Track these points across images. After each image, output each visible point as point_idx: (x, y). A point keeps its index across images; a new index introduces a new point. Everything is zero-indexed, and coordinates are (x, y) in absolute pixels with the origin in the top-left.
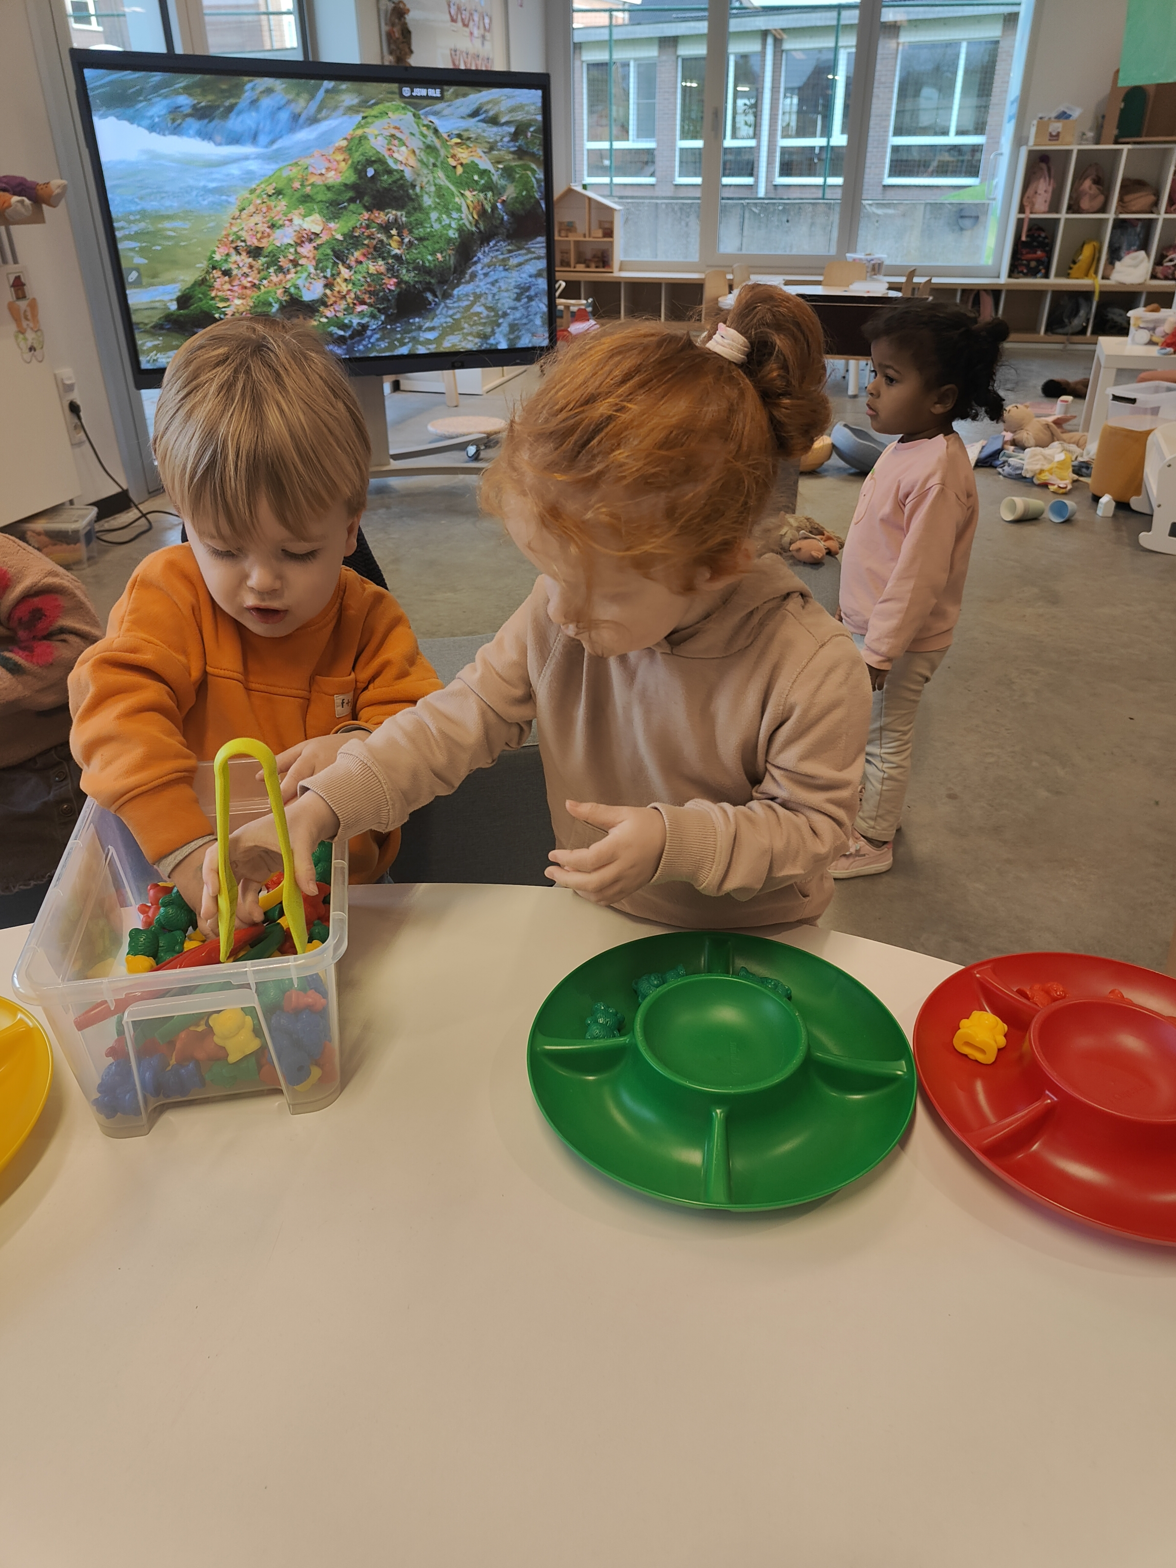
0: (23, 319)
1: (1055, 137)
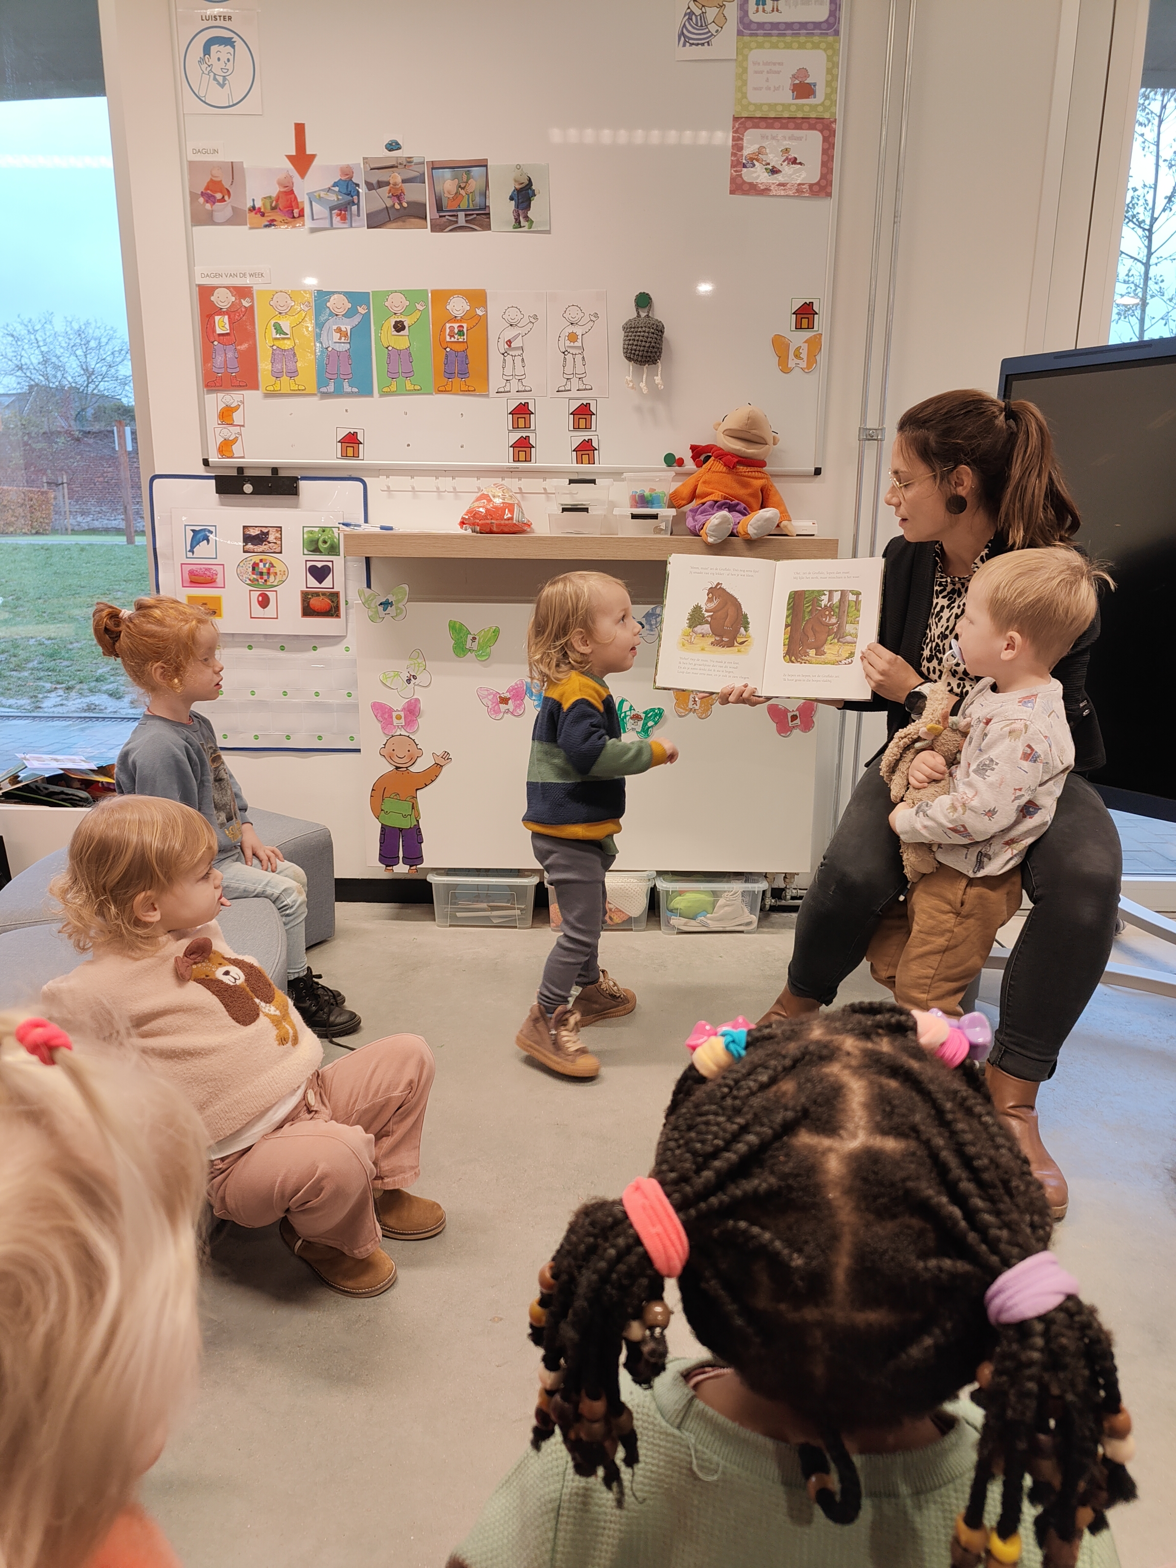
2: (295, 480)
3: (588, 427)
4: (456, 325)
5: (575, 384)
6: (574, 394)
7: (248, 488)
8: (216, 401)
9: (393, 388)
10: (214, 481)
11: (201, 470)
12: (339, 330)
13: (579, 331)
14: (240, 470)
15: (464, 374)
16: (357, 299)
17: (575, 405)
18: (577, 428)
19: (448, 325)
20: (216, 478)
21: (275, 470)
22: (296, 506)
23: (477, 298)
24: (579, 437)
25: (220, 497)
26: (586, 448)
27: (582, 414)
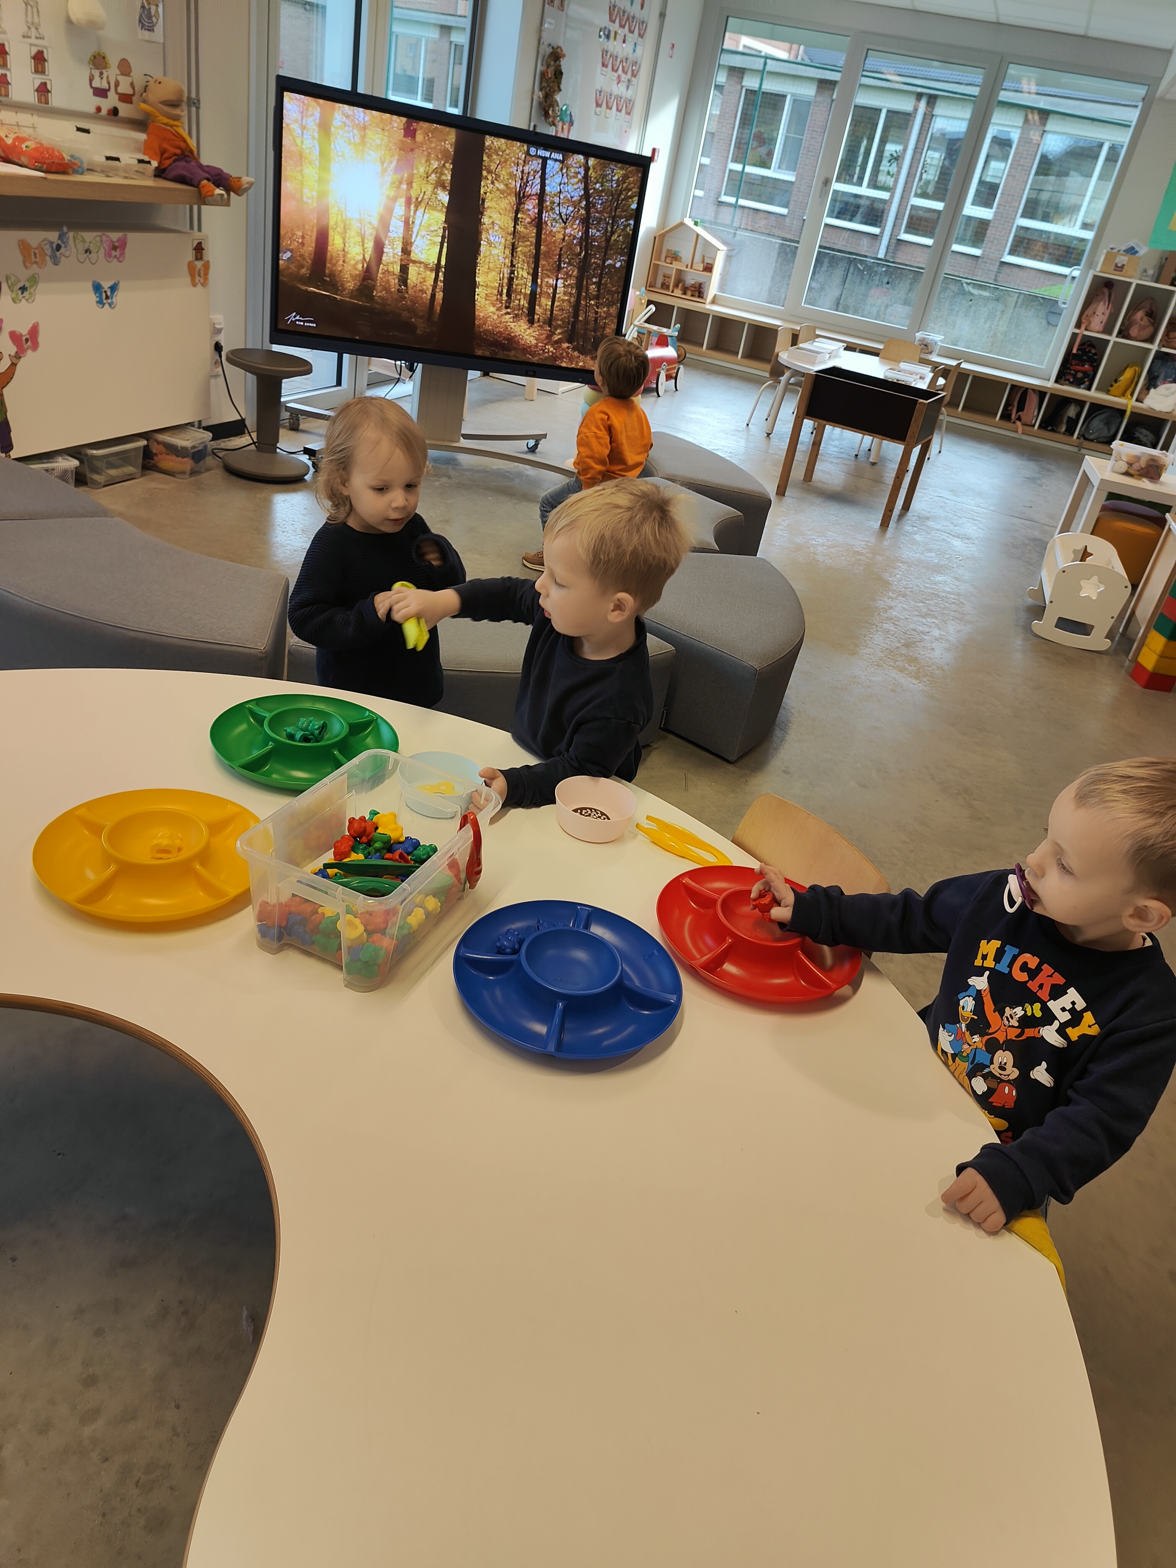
0: (197, 275)
1: (1119, 268)
3: (43, 72)
5: (33, 33)
6: (33, 41)
17: (34, 50)
18: (37, 71)
24: (38, 80)
26: (43, 90)
27: (39, 59)
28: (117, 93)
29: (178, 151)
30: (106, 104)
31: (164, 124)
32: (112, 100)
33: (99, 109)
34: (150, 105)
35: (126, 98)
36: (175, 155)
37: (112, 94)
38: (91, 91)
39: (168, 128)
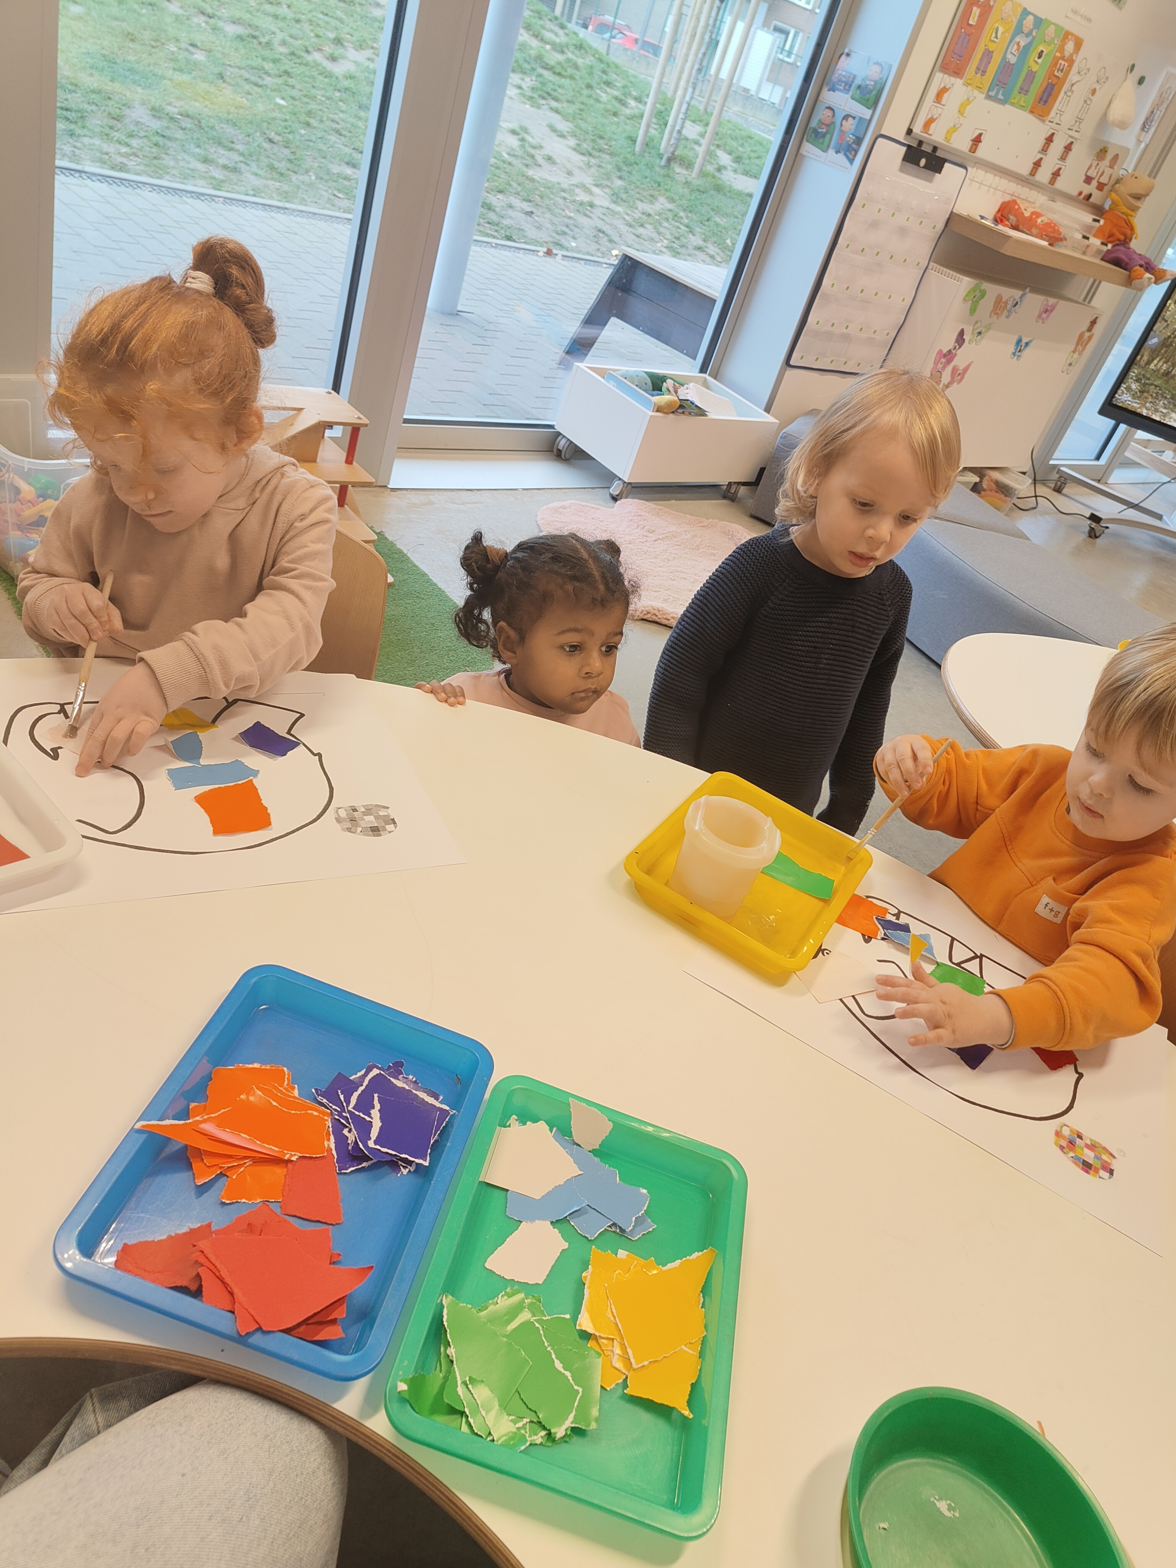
2: (943, 161)
4: (1063, 63)
5: (1076, 126)
6: (1073, 133)
7: (923, 162)
8: (940, 79)
9: (1016, 101)
10: (904, 149)
11: (901, 136)
12: (1018, 44)
13: (1097, 87)
14: (921, 143)
15: (1046, 102)
16: (1039, 22)
17: (1069, 141)
18: (1062, 158)
19: (1061, 61)
20: (909, 147)
21: (935, 149)
22: (930, 181)
23: (1079, 43)
24: (1058, 165)
25: (902, 164)
26: (1056, 174)
27: (1068, 148)
28: (1098, 182)
29: (1122, 238)
30: (1087, 189)
31: (1123, 213)
32: (1092, 188)
33: (1080, 194)
34: (1118, 195)
35: (1101, 187)
36: (1119, 240)
37: (1094, 183)
38: (1084, 177)
39: (1124, 216)
